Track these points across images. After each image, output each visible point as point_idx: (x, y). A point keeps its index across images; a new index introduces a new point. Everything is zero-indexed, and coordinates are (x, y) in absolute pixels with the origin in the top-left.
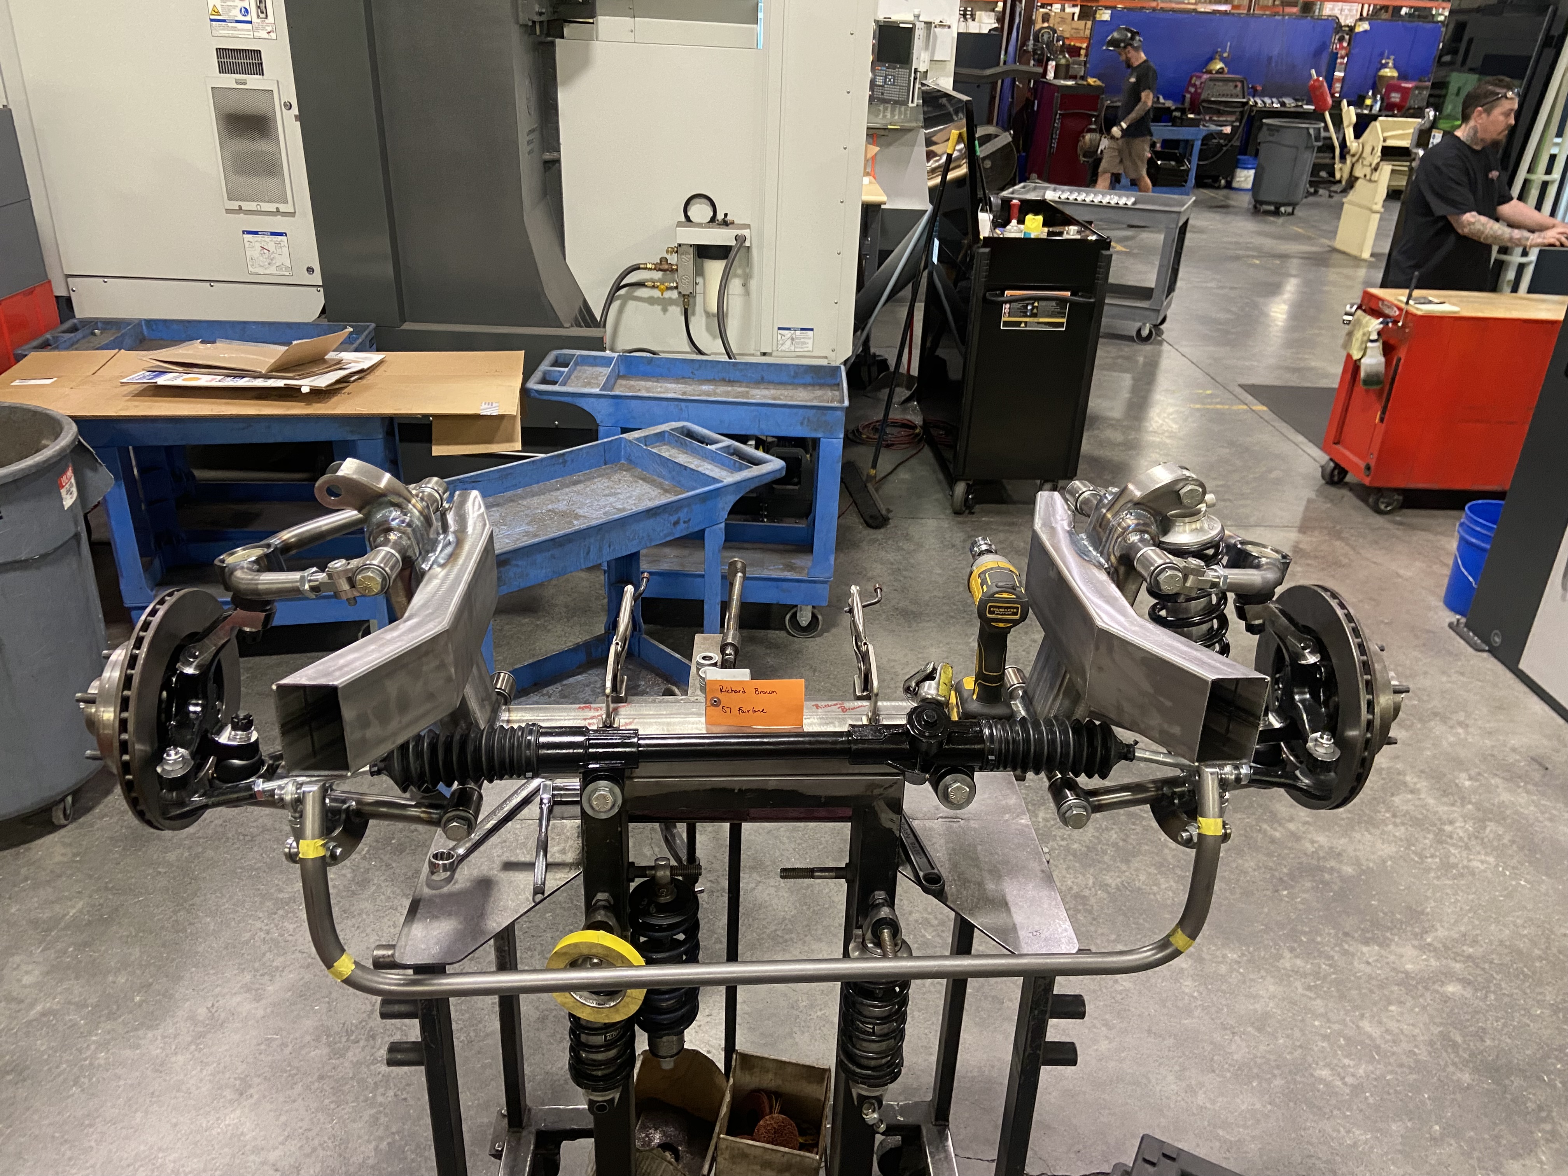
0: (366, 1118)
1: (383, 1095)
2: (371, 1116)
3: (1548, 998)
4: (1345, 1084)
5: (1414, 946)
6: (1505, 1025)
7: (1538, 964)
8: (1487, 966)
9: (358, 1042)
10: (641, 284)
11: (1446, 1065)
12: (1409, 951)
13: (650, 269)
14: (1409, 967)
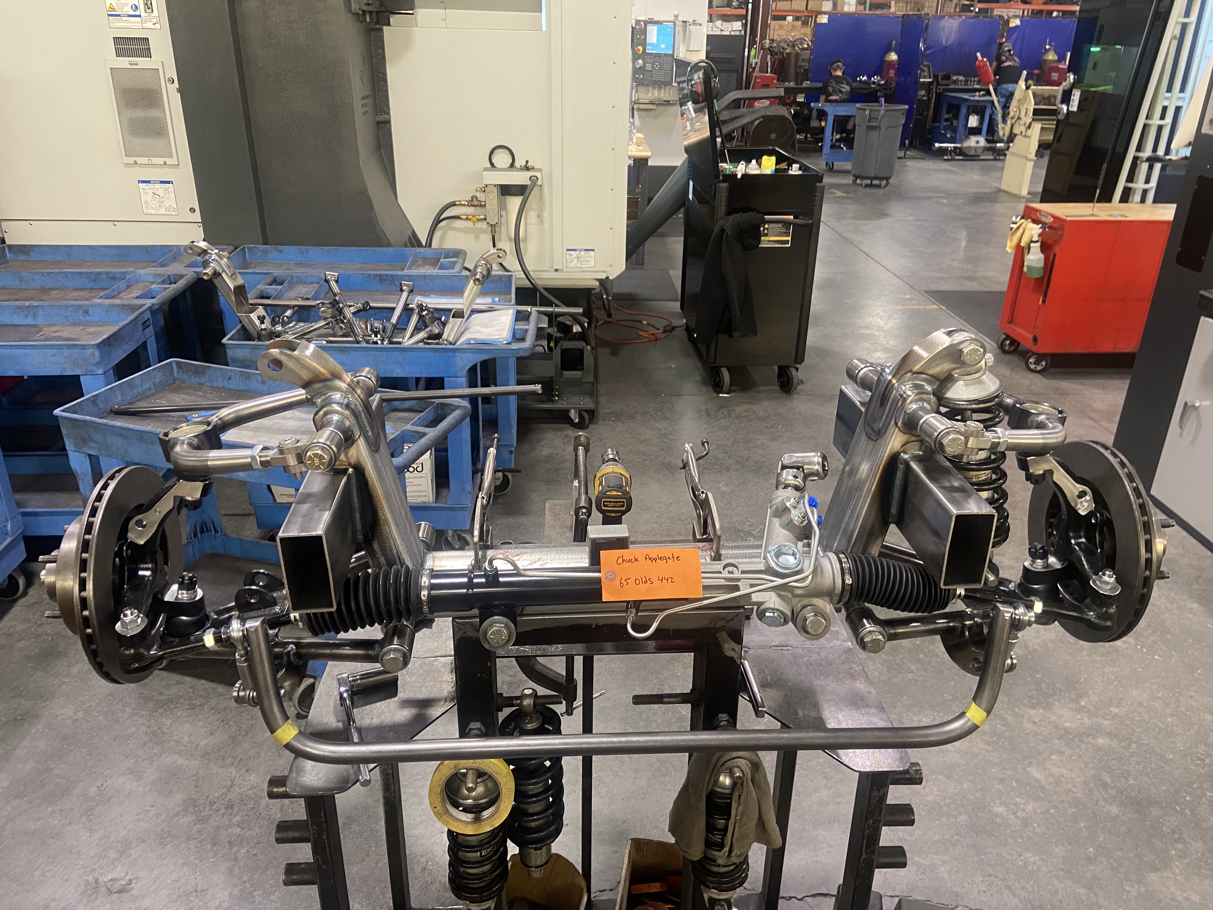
0: (223, 870)
2: (227, 868)
4: (1018, 818)
5: (1071, 709)
6: (1144, 768)
7: (1170, 720)
8: (1129, 723)
9: (219, 810)
10: (457, 218)
11: (1098, 801)
12: (1066, 713)
13: (464, 205)
14: (1067, 724)
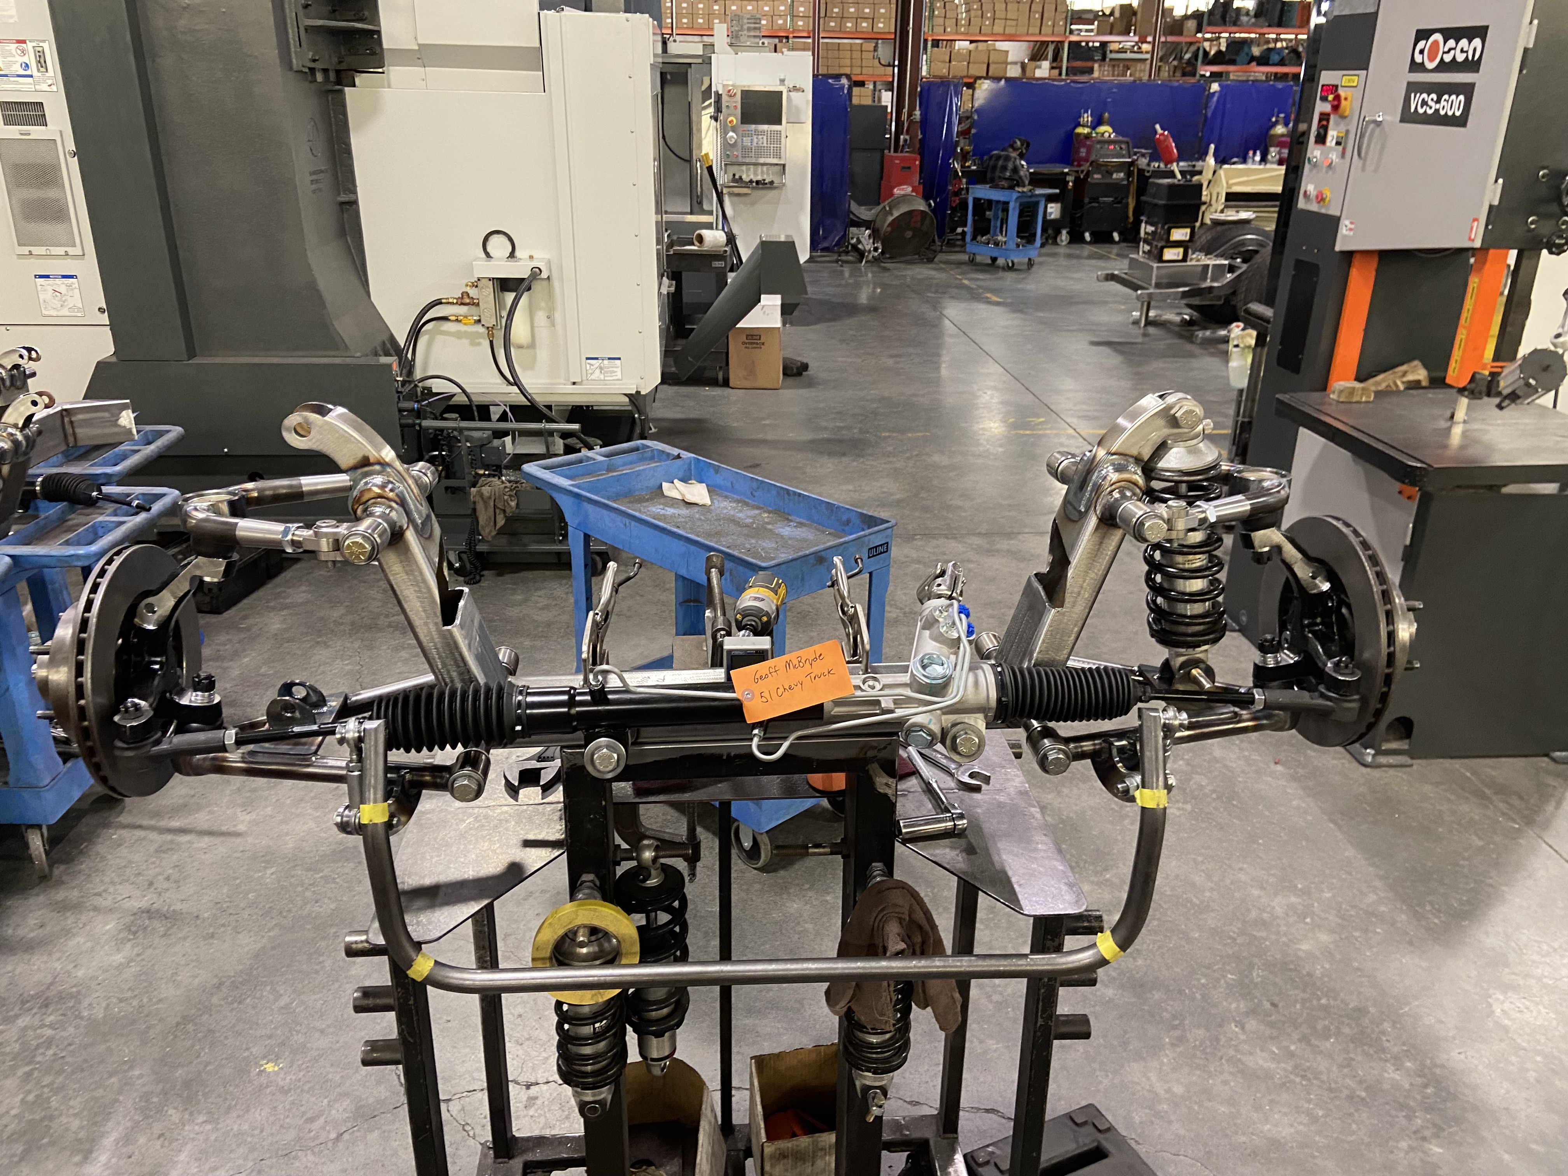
0: (20, 1073)
1: (43, 1054)
2: (25, 1073)
3: (1209, 922)
5: (1092, 882)
6: (1160, 947)
7: (1207, 894)
9: (31, 1009)
10: (445, 319)
13: (452, 303)
